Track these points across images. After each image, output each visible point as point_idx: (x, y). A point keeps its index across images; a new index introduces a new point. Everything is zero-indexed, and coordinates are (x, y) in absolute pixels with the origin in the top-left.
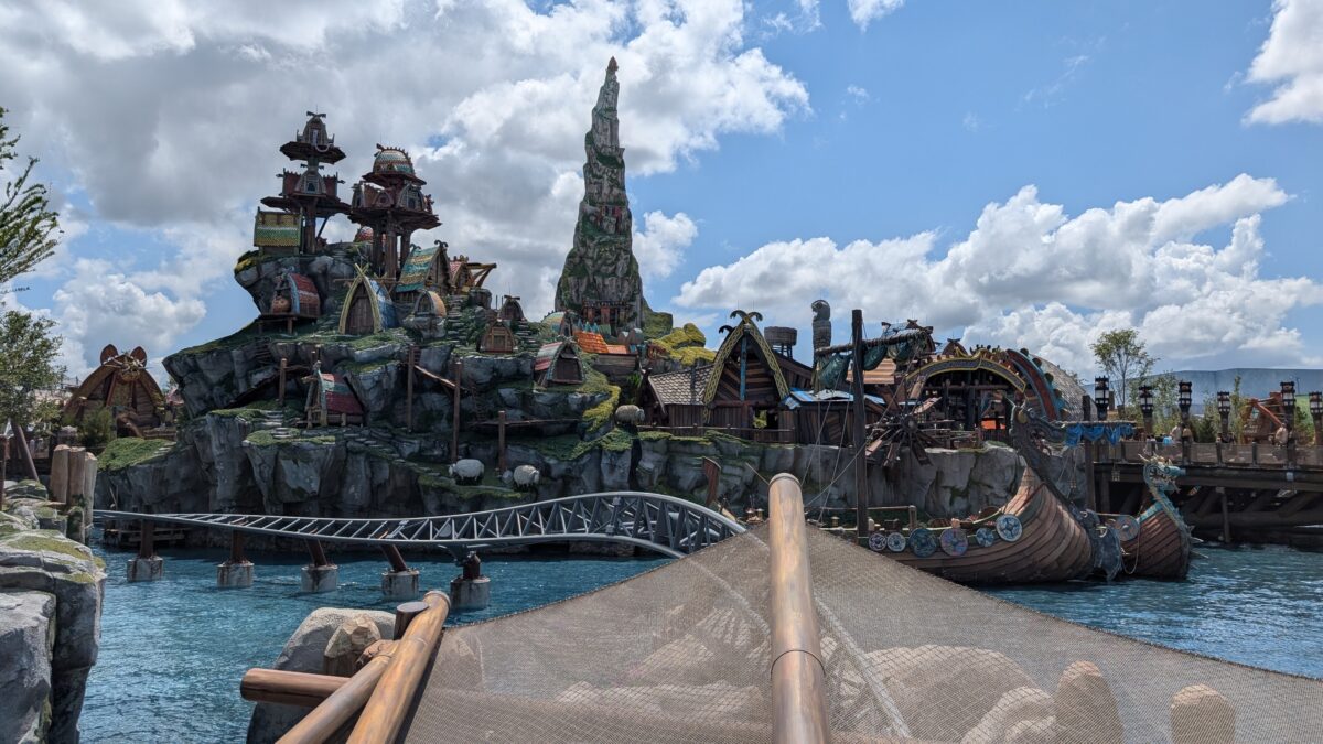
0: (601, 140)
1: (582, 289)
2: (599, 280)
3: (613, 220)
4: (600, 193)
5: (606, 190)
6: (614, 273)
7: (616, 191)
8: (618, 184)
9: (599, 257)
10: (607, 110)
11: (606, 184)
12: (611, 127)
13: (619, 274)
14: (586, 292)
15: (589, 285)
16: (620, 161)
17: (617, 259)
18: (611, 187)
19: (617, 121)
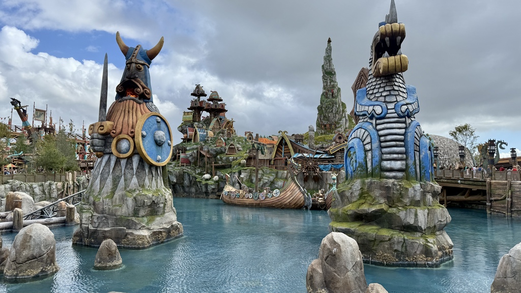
0: (326, 67)
1: (322, 118)
2: (327, 115)
3: (331, 94)
4: (327, 85)
5: (329, 84)
6: (332, 111)
7: (332, 83)
8: (333, 81)
9: (326, 107)
10: (328, 56)
11: (329, 81)
12: (329, 61)
13: (334, 112)
14: (323, 119)
15: (324, 116)
16: (333, 73)
17: (333, 107)
18: (330, 82)
19: (331, 59)
